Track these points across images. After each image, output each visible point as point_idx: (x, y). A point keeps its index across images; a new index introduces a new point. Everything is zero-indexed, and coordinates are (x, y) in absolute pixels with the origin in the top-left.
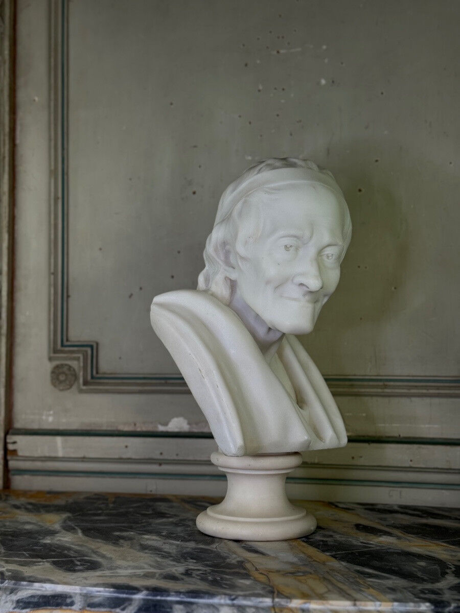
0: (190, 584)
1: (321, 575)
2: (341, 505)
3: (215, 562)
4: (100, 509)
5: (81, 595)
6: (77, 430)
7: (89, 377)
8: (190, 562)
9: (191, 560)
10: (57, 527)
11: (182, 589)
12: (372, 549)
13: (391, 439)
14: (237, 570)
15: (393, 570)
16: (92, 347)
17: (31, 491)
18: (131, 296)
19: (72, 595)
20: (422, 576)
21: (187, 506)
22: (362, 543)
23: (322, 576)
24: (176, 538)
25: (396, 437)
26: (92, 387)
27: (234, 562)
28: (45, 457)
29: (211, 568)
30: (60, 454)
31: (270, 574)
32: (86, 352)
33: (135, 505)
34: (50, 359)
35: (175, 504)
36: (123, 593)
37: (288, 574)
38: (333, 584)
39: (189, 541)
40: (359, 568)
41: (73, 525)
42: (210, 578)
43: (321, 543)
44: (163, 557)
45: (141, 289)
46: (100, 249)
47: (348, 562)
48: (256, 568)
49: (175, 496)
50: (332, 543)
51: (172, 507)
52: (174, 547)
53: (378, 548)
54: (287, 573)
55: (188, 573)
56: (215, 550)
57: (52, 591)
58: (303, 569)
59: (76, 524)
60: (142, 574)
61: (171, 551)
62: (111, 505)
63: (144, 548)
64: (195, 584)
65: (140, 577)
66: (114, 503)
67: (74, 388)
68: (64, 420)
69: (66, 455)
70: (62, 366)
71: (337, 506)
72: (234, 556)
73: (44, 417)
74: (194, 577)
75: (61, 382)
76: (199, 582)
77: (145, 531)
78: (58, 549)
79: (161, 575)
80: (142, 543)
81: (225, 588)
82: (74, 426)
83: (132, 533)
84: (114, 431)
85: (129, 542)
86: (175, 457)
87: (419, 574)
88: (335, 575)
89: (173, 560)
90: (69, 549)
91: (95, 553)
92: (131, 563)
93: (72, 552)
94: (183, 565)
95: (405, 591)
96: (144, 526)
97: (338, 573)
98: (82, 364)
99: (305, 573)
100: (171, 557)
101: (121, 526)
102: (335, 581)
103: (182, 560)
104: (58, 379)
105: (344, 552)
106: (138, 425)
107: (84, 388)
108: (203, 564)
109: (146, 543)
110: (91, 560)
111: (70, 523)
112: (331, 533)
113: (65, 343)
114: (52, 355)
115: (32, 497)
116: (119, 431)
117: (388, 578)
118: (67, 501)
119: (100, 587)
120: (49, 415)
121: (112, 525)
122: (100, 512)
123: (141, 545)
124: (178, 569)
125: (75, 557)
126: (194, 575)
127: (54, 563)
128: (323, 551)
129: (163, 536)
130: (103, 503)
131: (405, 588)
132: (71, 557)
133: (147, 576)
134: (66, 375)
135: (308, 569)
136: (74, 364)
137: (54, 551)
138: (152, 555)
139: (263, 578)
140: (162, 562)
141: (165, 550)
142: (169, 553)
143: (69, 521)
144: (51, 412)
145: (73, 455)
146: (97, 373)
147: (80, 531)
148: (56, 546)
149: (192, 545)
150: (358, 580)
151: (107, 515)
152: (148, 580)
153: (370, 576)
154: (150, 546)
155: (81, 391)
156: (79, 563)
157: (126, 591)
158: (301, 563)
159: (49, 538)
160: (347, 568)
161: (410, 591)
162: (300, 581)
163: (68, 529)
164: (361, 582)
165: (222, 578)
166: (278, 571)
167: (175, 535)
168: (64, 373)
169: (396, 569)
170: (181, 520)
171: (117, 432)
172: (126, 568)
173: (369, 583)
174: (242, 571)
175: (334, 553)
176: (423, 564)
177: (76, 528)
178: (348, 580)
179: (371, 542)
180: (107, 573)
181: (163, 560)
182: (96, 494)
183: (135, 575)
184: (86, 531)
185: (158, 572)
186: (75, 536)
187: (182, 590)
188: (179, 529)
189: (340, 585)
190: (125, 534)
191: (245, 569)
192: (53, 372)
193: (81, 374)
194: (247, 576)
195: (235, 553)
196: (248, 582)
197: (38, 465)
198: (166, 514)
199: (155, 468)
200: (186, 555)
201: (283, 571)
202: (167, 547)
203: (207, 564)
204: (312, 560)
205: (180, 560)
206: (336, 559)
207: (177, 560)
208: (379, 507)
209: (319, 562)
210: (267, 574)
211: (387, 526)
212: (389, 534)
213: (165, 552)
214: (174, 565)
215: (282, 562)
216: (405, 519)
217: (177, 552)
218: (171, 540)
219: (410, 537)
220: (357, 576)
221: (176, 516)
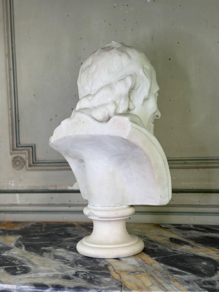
0: (76, 282)
2: (163, 226)
3: (93, 266)
4: (38, 232)
5: (17, 290)
8: (79, 267)
10: (13, 244)
11: (72, 286)
12: (178, 254)
14: (104, 271)
15: (188, 268)
17: (4, 222)
20: (204, 272)
21: (83, 229)
22: (173, 250)
23: (149, 274)
24: (74, 251)
27: (103, 265)
29: (90, 271)
30: (18, 203)
31: (122, 273)
33: (56, 229)
35: (77, 228)
36: (39, 289)
38: (155, 279)
40: (170, 268)
42: (88, 277)
43: (151, 251)
44: (66, 263)
49: (78, 223)
50: (156, 251)
51: (75, 230)
52: (72, 256)
53: (181, 253)
55: (76, 274)
59: (23, 243)
60: (52, 275)
61: (70, 259)
62: (44, 230)
64: (79, 282)
65: (50, 278)
69: (21, 203)
71: (161, 227)
72: (103, 261)
74: (79, 277)
76: (82, 280)
77: (58, 246)
78: (10, 260)
79: (62, 276)
81: (95, 284)
83: (51, 248)
85: (48, 254)
86: (77, 203)
88: (157, 273)
89: (70, 266)
90: (16, 259)
91: (29, 261)
92: (47, 268)
93: (17, 261)
94: (75, 268)
95: (195, 283)
96: (58, 243)
97: (158, 271)
99: (141, 272)
100: (69, 263)
101: (46, 243)
102: (156, 277)
105: (162, 257)
108: (86, 268)
109: (57, 254)
110: (26, 267)
111: (20, 242)
112: (156, 244)
117: (186, 274)
121: (42, 242)
122: (37, 234)
123: (55, 256)
124: (71, 272)
125: (18, 265)
127: (6, 269)
128: (152, 256)
129: (67, 249)
130: (40, 229)
131: (195, 281)
132: (16, 265)
135: (142, 269)
137: (7, 261)
138: (60, 263)
139: (117, 277)
143: (20, 240)
145: (25, 203)
147: (24, 247)
148: (9, 257)
150: (169, 276)
151: (41, 236)
152: (54, 279)
153: (176, 273)
154: (60, 256)
156: (19, 269)
157: (41, 288)
158: (139, 266)
159: (6, 252)
160: (164, 268)
161: (197, 283)
162: (137, 278)
163: (18, 246)
164: (171, 277)
165: (95, 277)
166: (126, 271)
167: (73, 248)
169: (191, 267)
172: (43, 272)
173: (175, 278)
174: (107, 272)
175: (157, 258)
176: (205, 263)
177: (22, 245)
178: (164, 276)
179: (178, 250)
180: (33, 275)
181: (65, 266)
182: (37, 223)
183: (47, 277)
184: (28, 247)
185: (60, 274)
186: (21, 250)
189: (159, 280)
190: (47, 248)
191: (108, 270)
194: (108, 275)
196: (108, 279)
197: (8, 208)
198: (71, 234)
199: (67, 208)
200: (77, 262)
201: (129, 271)
202: (69, 257)
203: (88, 267)
204: (145, 263)
205: (74, 265)
206: (158, 262)
207: (72, 266)
208: (183, 226)
209: (149, 264)
210: (119, 273)
211: (187, 238)
212: (187, 244)
213: (66, 260)
214: (70, 269)
215: (129, 265)
216: (196, 234)
217: (73, 260)
218: (71, 252)
219: (199, 245)
220: (169, 273)
221: (76, 235)
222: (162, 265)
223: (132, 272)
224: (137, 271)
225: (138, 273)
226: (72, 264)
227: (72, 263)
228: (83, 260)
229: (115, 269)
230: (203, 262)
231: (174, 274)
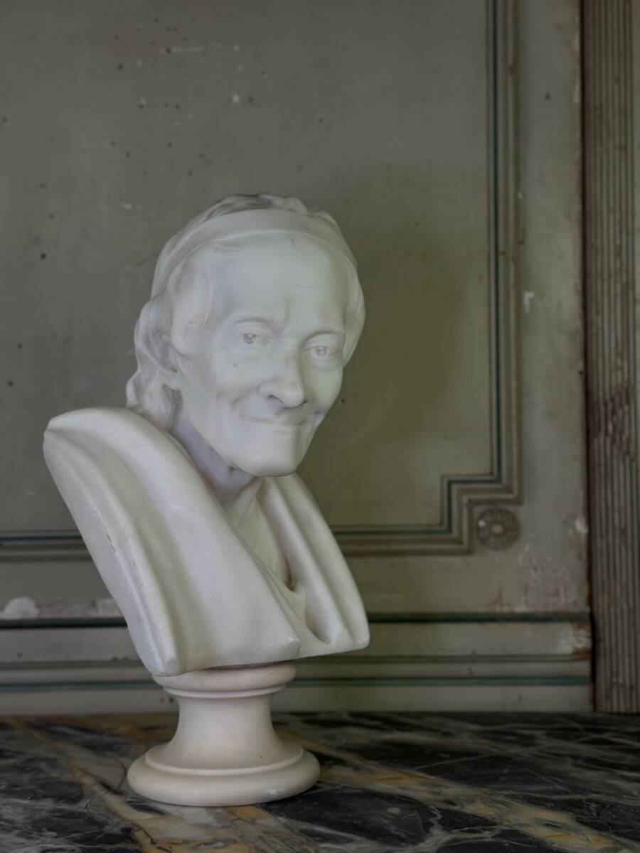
1: (251, 843)
3: (87, 833)
8: (47, 837)
9: (49, 833)
14: (122, 846)
15: (355, 825)
20: (398, 833)
21: (37, 735)
23: (251, 845)
24: (22, 795)
27: (116, 830)
29: (82, 846)
31: (174, 847)
35: (17, 733)
37: (203, 847)
39: (45, 797)
40: (305, 826)
47: (288, 816)
48: (152, 840)
49: (17, 718)
51: (12, 738)
52: (21, 810)
54: (200, 845)
56: (86, 810)
58: (223, 834)
61: (15, 818)
72: (116, 820)
86: (16, 659)
87: (393, 829)
88: (272, 842)
89: (19, 835)
94: (38, 842)
97: (276, 837)
99: (227, 842)
100: (17, 829)
103: (35, 834)
108: (68, 838)
117: (350, 841)
135: (230, 835)
141: (7, 817)
142: (13, 822)
149: (48, 805)
150: (306, 846)
153: (324, 838)
158: (219, 825)
160: (289, 827)
164: (311, 849)
166: (186, 842)
167: (19, 789)
169: (360, 822)
170: (30, 761)
174: (131, 847)
176: (395, 810)
178: (292, 848)
181: (5, 836)
188: (26, 777)
191: (134, 841)
195: (116, 814)
200: (40, 825)
201: (194, 841)
202: (10, 811)
203: (74, 837)
204: (236, 817)
205: (31, 834)
206: (270, 814)
207: (25, 834)
208: (323, 716)
209: (246, 821)
210: (169, 849)
211: (338, 749)
212: (341, 762)
213: (6, 821)
214: (23, 844)
215: (192, 825)
216: (361, 736)
217: (26, 819)
218: (14, 797)
219: (372, 765)
220: (305, 841)
221: (19, 753)
222: (283, 820)
223: (206, 844)
224: (217, 840)
225: (220, 844)
226: (25, 830)
227: (25, 827)
228: (55, 819)
229: (153, 837)
230: (389, 807)
231: (318, 841)
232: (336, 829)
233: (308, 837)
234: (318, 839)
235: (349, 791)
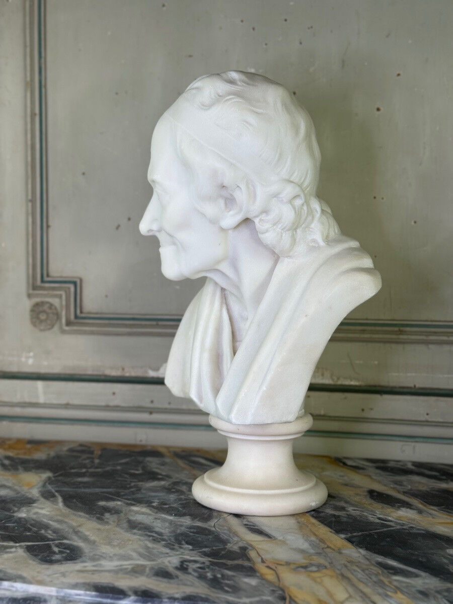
0: (185, 585)
1: (338, 570)
2: (349, 463)
3: (214, 548)
4: (85, 466)
5: (57, 598)
6: (60, 374)
7: (72, 317)
8: (185, 549)
9: (187, 546)
10: (35, 493)
11: (177, 593)
12: (392, 528)
13: (405, 390)
14: (240, 562)
15: (421, 562)
16: (75, 283)
17: (9, 439)
18: (118, 227)
19: (47, 598)
21: (181, 463)
22: (379, 519)
23: (338, 572)
24: (169, 511)
25: (410, 388)
26: (75, 328)
27: (235, 548)
28: (25, 403)
29: (210, 559)
30: (42, 400)
31: (280, 568)
32: (69, 288)
33: (124, 461)
34: (29, 296)
35: (167, 460)
36: (108, 597)
37: (300, 569)
38: (353, 585)
39: (184, 515)
40: (380, 559)
41: (53, 491)
42: (209, 575)
43: (333, 519)
44: (155, 540)
45: (129, 219)
46: (84, 174)
47: (367, 548)
48: (262, 559)
49: (167, 447)
50: (345, 519)
51: (163, 464)
52: (167, 524)
53: (399, 527)
54: (299, 567)
55: (183, 567)
56: (214, 529)
57: (24, 592)
58: (317, 559)
59: (57, 489)
60: (130, 567)
61: (163, 531)
62: (97, 461)
63: (133, 526)
64: (192, 585)
65: (127, 573)
66: (100, 457)
67: (56, 328)
68: (45, 363)
69: (48, 402)
70: (43, 303)
71: (345, 464)
72: (236, 539)
73: (23, 359)
74: (190, 574)
75: (41, 321)
76: (197, 582)
77: (134, 500)
78: (34, 527)
79: (152, 568)
80: (132, 518)
81: (227, 592)
82: (57, 369)
83: (119, 503)
84: (100, 376)
85: (115, 516)
86: (167, 406)
87: (451, 568)
88: (355, 571)
89: (166, 546)
90: (47, 527)
91: (76, 533)
92: (117, 551)
93: (50, 532)
94: (178, 553)
95: (439, 596)
96: (133, 493)
97: (357, 566)
98: (64, 303)
99: (320, 567)
100: (164, 540)
101: (107, 493)
102: (355, 581)
103: (176, 546)
104: (38, 318)
105: (360, 533)
106: (126, 370)
107: (67, 328)
108: (200, 552)
109: (135, 519)
110: (71, 545)
111: (49, 487)
112: (342, 504)
113: (46, 279)
114: (31, 292)
115: (10, 447)
116: (106, 376)
117: (417, 576)
118: (49, 455)
119: (80, 589)
120: (28, 358)
121: (97, 490)
122: (84, 470)
123: (129, 521)
124: (171, 560)
125: (53, 540)
126: (190, 570)
127: (29, 549)
128: (338, 532)
129: (153, 507)
130: (88, 458)
131: (439, 592)
132: (49, 540)
133: (137, 571)
134: (47, 314)
135: (322, 561)
136: (56, 302)
137: (29, 530)
138: (142, 538)
139: (270, 576)
140: (153, 548)
141: (157, 529)
142: (160, 534)
143: (49, 484)
144: (31, 354)
145: (55, 402)
146: (81, 312)
147: (60, 499)
148: (33, 522)
149: (187, 521)
150: (382, 578)
151: (92, 475)
152: (136, 577)
153: (396, 571)
154: (140, 523)
155: (63, 332)
156: (56, 549)
157: (111, 595)
158: (313, 551)
159: (24, 509)
160: (367, 559)
161: (445, 597)
162: (314, 580)
163: (48, 496)
164: (386, 581)
165: (223, 575)
166: (288, 564)
167: (167, 506)
168: (44, 311)
169: (424, 560)
170: (176, 483)
171: (103, 378)
172: (111, 559)
173: (395, 583)
174: (246, 564)
175: (349, 535)
176: (452, 552)
177: (56, 494)
178: (370, 578)
179: (390, 518)
180: (89, 565)
181: (155, 546)
182: (81, 445)
183: (121, 570)
184: (69, 500)
185: (148, 565)
186: (55, 506)
187: (177, 596)
188: (172, 497)
189: (361, 586)
190: (111, 504)
191: (249, 559)
192: (32, 311)
193: (64, 313)
194: (251, 571)
195: (236, 534)
196: (253, 582)
197: (18, 411)
198: (158, 474)
199: (145, 417)
200: (180, 538)
201: (294, 564)
202: (159, 525)
203: (205, 552)
204: (326, 546)
205: (174, 545)
206: (353, 545)
207: (170, 546)
208: (391, 464)
209: (334, 550)
210: (274, 568)
211: (405, 493)
212: (408, 505)
213: (156, 533)
214: (167, 553)
215: (291, 549)
216: (424, 484)
217: (170, 533)
218: (164, 514)
219: (433, 510)
220: (380, 572)
221: (168, 476)
222: (363, 551)
223: (302, 567)
224: (312, 565)
225: (314, 569)
226: (169, 542)
227: (170, 539)
228: (191, 534)
229: (263, 557)
230: (447, 548)
231: (391, 573)
232: (406, 564)
233: (383, 569)
234: (391, 571)
235: (414, 531)
